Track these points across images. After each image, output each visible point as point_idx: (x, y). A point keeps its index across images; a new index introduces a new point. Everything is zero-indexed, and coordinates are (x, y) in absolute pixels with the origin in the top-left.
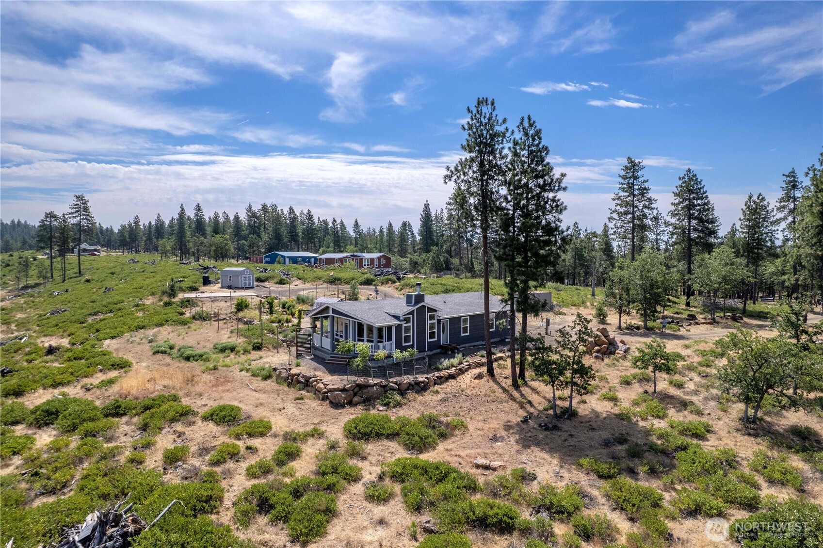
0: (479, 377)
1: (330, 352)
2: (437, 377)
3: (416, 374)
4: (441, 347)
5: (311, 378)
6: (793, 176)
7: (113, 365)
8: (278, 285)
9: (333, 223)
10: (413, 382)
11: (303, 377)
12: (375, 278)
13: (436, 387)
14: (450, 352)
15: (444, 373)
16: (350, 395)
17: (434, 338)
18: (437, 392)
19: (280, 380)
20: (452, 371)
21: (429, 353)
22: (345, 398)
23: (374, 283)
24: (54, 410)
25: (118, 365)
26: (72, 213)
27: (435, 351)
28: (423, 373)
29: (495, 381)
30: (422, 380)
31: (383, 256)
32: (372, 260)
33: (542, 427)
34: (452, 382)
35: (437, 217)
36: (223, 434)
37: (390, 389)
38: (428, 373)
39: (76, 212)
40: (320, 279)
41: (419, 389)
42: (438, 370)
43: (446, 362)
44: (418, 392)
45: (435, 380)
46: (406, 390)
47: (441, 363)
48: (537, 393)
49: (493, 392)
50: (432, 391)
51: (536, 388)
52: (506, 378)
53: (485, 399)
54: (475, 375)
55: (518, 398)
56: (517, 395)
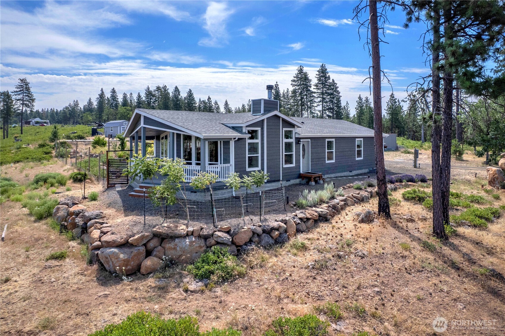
0: (367, 219)
2: (301, 219)
3: (266, 213)
4: (300, 176)
5: (90, 220)
9: (208, 100)
10: (259, 230)
11: (82, 217)
13: (301, 238)
14: (313, 183)
15: (311, 213)
16: (139, 254)
17: (291, 163)
18: (304, 248)
20: (323, 209)
21: (285, 183)
22: (126, 262)
26: (16, 92)
27: (292, 182)
28: (277, 211)
29: (395, 225)
30: (275, 224)
34: (324, 228)
35: (284, 95)
37: (218, 243)
38: (285, 211)
39: (20, 91)
41: (271, 241)
42: (301, 207)
43: (312, 196)
44: (268, 247)
45: (297, 224)
46: (246, 244)
47: (305, 198)
48: (490, 252)
49: (406, 249)
50: (294, 246)
51: (479, 239)
52: (411, 220)
53: (398, 264)
54: (358, 215)
55: (465, 265)
56: (456, 257)
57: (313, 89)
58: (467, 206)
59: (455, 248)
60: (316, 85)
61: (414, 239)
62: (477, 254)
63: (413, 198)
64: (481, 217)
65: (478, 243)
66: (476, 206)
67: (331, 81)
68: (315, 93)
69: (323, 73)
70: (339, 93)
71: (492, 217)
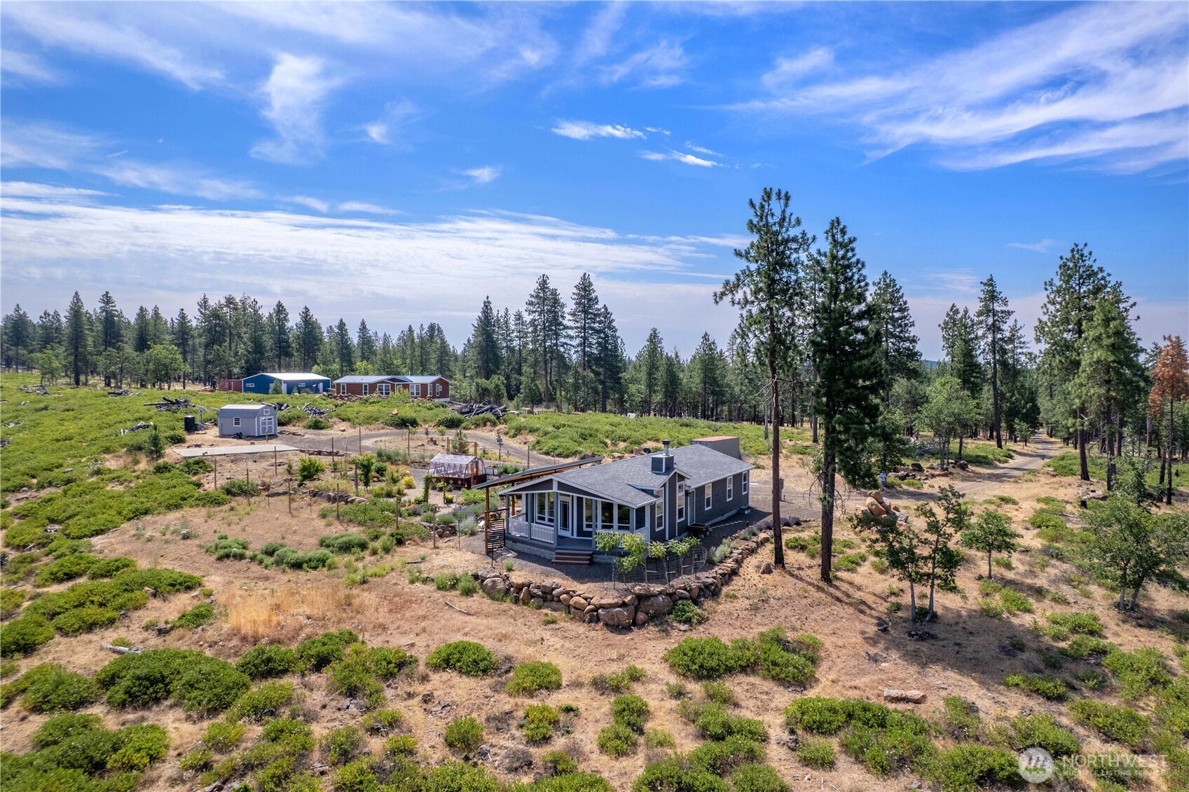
0: (768, 570)
1: (553, 546)
2: (720, 574)
3: (696, 572)
4: (689, 528)
6: (991, 285)
7: (173, 585)
8: (311, 431)
10: (701, 586)
11: (538, 587)
12: (462, 417)
13: (728, 589)
14: (703, 536)
15: (723, 568)
16: (632, 611)
17: (682, 516)
18: (734, 596)
19: (491, 593)
20: (730, 564)
22: (627, 617)
23: (463, 425)
24: (158, 675)
25: (181, 584)
28: (702, 570)
29: (791, 574)
30: (708, 580)
31: (440, 381)
32: (424, 386)
33: (913, 636)
34: (738, 580)
36: (496, 689)
37: (681, 598)
38: (707, 569)
40: (376, 419)
41: (712, 594)
42: (716, 564)
43: (718, 552)
44: (713, 599)
45: (720, 579)
46: (699, 597)
47: (714, 555)
48: (859, 589)
49: (806, 592)
50: (727, 596)
51: (851, 581)
52: (799, 569)
53: (804, 602)
54: (758, 567)
55: (844, 598)
56: (838, 594)
57: (568, 321)
58: (842, 552)
59: (837, 588)
60: (573, 314)
61: (810, 584)
62: (851, 591)
63: (796, 547)
64: (852, 562)
65: (851, 584)
66: (848, 551)
67: (600, 306)
68: (571, 328)
69: (585, 290)
70: (616, 330)
71: (860, 561)
